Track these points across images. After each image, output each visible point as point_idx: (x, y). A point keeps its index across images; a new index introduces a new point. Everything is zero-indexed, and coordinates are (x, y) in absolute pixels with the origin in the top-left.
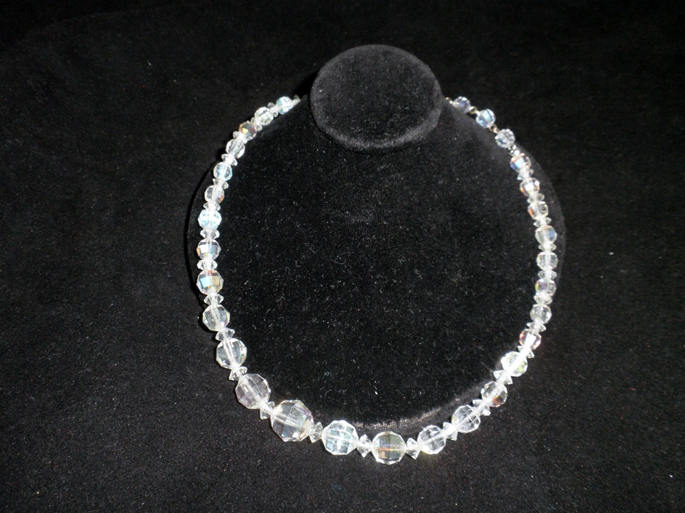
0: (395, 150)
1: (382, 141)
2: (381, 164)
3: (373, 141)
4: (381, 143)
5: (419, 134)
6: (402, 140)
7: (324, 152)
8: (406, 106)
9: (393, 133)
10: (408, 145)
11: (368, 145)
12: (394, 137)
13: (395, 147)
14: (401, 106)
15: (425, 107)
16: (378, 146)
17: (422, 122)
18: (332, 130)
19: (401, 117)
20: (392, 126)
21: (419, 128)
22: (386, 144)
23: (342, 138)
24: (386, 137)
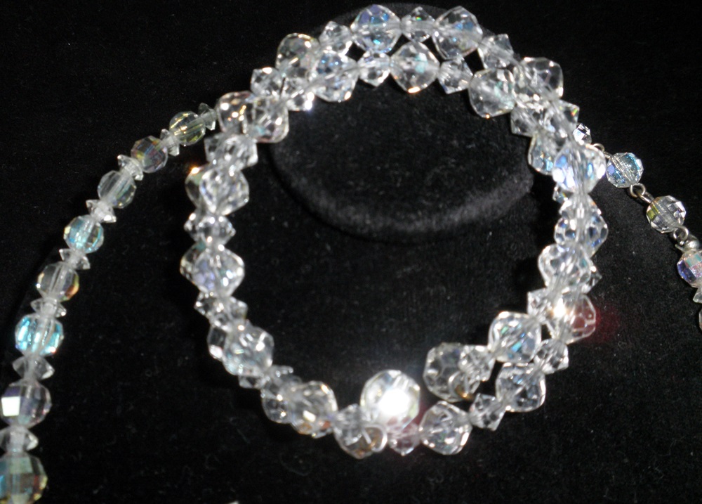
0: (439, 239)
1: (413, 217)
2: (407, 264)
3: (393, 216)
4: (411, 222)
5: (493, 206)
6: (456, 217)
7: (286, 224)
8: (469, 141)
9: (439, 200)
10: (469, 228)
11: (381, 225)
12: (438, 210)
13: (439, 233)
14: (459, 139)
15: (510, 146)
16: (400, 227)
17: (504, 178)
18: (304, 180)
19: (458, 165)
20: (437, 184)
21: (495, 193)
22: (419, 224)
23: (323, 202)
24: (422, 207)
